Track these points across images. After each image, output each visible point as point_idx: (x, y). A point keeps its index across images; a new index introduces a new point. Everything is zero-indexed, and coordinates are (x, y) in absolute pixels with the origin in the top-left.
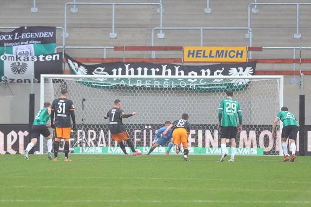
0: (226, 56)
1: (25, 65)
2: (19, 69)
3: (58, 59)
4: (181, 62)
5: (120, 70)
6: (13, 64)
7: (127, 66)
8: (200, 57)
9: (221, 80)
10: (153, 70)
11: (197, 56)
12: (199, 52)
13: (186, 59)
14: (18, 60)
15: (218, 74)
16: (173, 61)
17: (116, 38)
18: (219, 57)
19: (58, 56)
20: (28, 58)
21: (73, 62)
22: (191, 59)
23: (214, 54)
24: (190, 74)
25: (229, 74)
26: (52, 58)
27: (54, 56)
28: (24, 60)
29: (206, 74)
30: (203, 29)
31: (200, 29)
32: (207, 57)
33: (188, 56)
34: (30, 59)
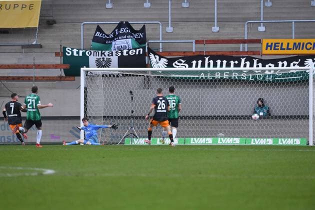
0: (303, 49)
1: (109, 61)
2: (104, 64)
3: (141, 53)
4: (260, 55)
5: (200, 62)
6: (98, 60)
7: (207, 59)
8: (278, 49)
10: (232, 63)
11: (275, 49)
12: (277, 45)
13: (265, 52)
14: (103, 55)
15: (294, 65)
16: (252, 53)
17: (218, 32)
18: (296, 49)
19: (141, 50)
20: (112, 52)
21: (154, 56)
22: (269, 51)
23: (291, 46)
24: (267, 66)
26: (136, 53)
27: (138, 50)
28: (108, 55)
29: (283, 65)
30: (295, 22)
31: (292, 22)
32: (284, 49)
33: (267, 49)
34: (114, 53)
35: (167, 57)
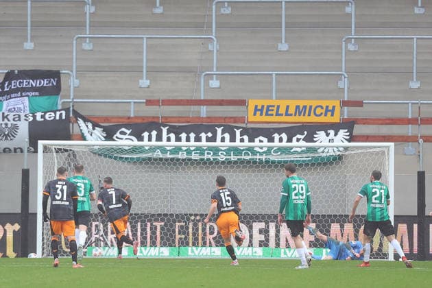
0: (309, 115)
1: (15, 128)
2: (6, 133)
3: (64, 117)
4: (244, 122)
5: (154, 133)
7: (165, 130)
8: (272, 115)
9: (303, 149)
10: (203, 135)
11: (267, 114)
12: (270, 108)
13: (251, 118)
14: (6, 119)
15: (298, 140)
16: (233, 121)
17: (149, 87)
18: (300, 115)
19: (64, 113)
20: (19, 116)
21: (85, 122)
22: (258, 118)
23: (292, 110)
24: (257, 140)
25: (315, 139)
26: (55, 117)
27: (58, 113)
28: (14, 120)
29: (281, 140)
30: (276, 74)
31: (271, 75)
32: (282, 115)
33: (255, 114)
34: (23, 117)
35: (102, 124)
